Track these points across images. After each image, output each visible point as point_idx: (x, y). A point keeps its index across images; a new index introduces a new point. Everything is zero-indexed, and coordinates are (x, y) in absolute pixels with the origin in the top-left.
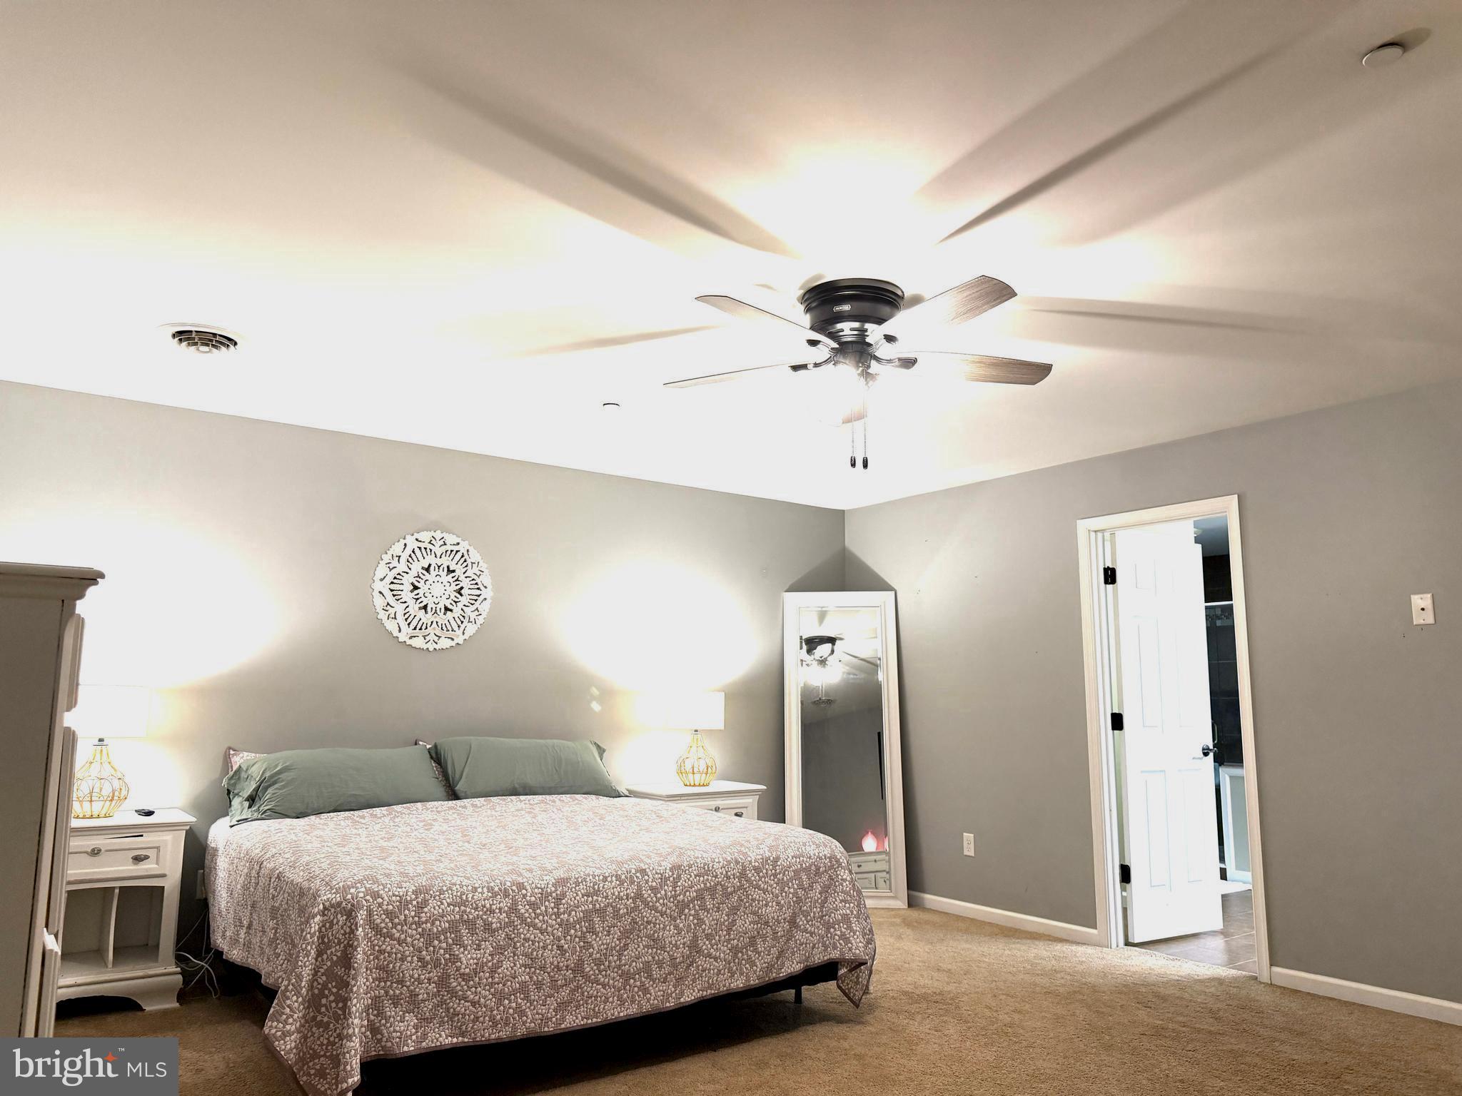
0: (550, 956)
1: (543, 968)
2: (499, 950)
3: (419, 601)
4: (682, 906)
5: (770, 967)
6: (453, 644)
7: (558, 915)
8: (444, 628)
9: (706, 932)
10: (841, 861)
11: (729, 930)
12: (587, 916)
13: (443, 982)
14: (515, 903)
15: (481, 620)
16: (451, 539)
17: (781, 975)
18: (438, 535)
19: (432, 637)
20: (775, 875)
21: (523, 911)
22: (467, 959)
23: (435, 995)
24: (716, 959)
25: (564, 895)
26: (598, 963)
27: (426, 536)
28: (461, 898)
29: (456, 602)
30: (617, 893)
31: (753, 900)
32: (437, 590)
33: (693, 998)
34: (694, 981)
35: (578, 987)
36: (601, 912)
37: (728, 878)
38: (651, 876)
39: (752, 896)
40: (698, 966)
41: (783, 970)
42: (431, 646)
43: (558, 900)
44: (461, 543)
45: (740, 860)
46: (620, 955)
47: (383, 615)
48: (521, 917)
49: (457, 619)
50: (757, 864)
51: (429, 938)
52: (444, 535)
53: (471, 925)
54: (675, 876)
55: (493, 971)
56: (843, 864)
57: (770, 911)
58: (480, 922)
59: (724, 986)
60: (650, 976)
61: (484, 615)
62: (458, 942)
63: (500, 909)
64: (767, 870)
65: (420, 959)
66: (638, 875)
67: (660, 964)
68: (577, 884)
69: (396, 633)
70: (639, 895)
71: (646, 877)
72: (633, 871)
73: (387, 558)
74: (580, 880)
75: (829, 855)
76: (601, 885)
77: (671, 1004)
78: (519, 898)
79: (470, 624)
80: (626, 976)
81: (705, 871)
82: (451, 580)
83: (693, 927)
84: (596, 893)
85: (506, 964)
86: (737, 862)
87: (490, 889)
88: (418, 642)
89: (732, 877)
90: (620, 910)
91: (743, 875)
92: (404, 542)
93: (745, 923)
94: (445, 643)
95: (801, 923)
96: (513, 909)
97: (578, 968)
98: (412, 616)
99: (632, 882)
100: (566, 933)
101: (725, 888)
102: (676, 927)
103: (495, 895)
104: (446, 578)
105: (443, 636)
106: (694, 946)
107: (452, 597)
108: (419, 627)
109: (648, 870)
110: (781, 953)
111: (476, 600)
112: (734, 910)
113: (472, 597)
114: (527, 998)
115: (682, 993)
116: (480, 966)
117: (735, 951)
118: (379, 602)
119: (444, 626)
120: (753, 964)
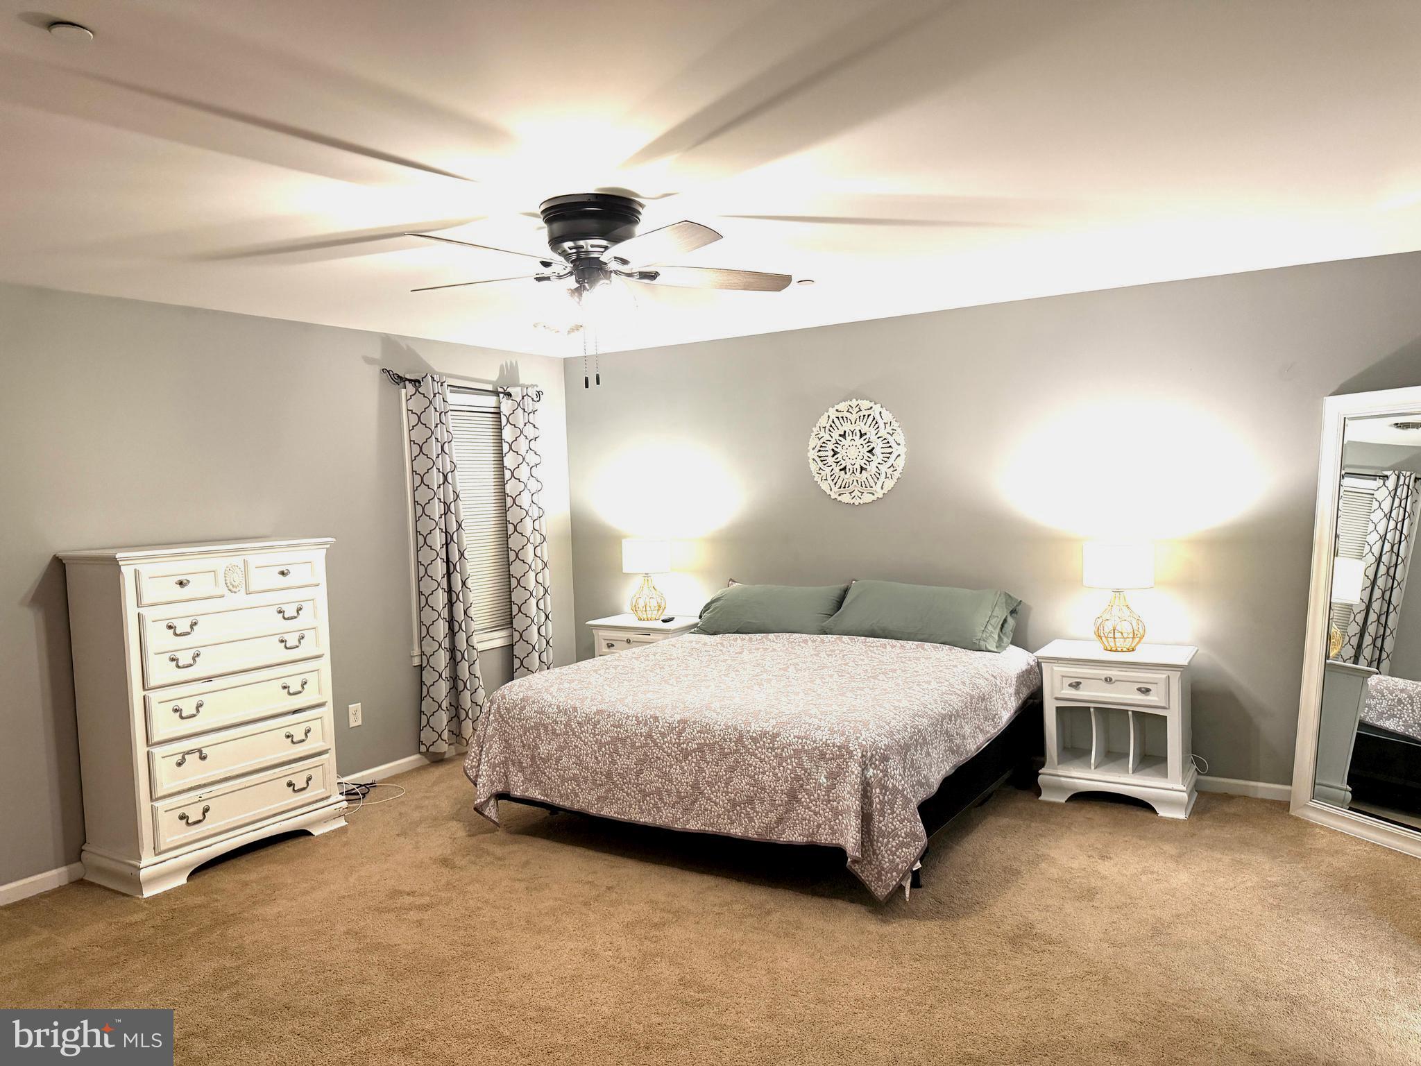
0: (590, 761)
1: (587, 768)
2: (560, 749)
3: (839, 464)
4: (687, 754)
5: (769, 829)
6: (874, 498)
7: (595, 735)
8: (864, 485)
9: (706, 779)
10: (855, 753)
11: (727, 784)
12: (614, 740)
13: (533, 758)
14: (570, 720)
15: (897, 474)
16: (865, 404)
17: (782, 839)
18: (854, 403)
19: (856, 493)
20: (773, 749)
21: (574, 726)
22: (544, 749)
23: (531, 766)
24: (716, 804)
25: (599, 722)
26: (623, 777)
27: (843, 406)
28: (542, 709)
29: (869, 462)
30: (634, 730)
31: (750, 765)
32: (853, 452)
33: (697, 828)
34: (698, 815)
35: (609, 790)
36: (623, 741)
37: (725, 740)
38: (661, 723)
39: (749, 761)
40: (701, 805)
41: (783, 836)
42: (857, 502)
43: (595, 725)
44: (874, 406)
45: (739, 727)
46: (637, 777)
47: (817, 478)
48: (572, 730)
49: (873, 476)
50: (754, 735)
51: (526, 730)
52: (859, 402)
53: (545, 727)
54: (680, 728)
55: (558, 761)
56: (856, 757)
57: (767, 779)
58: (550, 727)
59: (725, 829)
60: (661, 799)
61: (900, 469)
62: (538, 736)
63: (561, 722)
64: (764, 742)
65: (522, 742)
66: (651, 720)
67: (669, 793)
68: (609, 716)
69: (828, 492)
70: (649, 736)
71: (657, 723)
72: (649, 716)
73: (815, 430)
74: (611, 714)
75: (838, 744)
76: (624, 721)
77: (678, 826)
78: (572, 717)
79: (887, 479)
80: (645, 795)
81: (706, 730)
82: (864, 443)
83: (694, 772)
84: (620, 726)
85: (564, 759)
86: (735, 729)
87: (558, 707)
88: (846, 499)
89: (728, 740)
90: (636, 743)
91: (740, 740)
92: (828, 414)
93: (741, 782)
94: (868, 498)
95: (803, 800)
96: (568, 724)
97: (609, 775)
98: (837, 478)
99: (646, 725)
100: (600, 750)
101: (722, 748)
102: (682, 768)
103: (560, 712)
104: (859, 441)
105: (865, 492)
106: (695, 785)
107: (866, 458)
108: (843, 486)
109: (660, 718)
110: (780, 821)
111: (888, 458)
112: (732, 769)
113: (885, 455)
114: (578, 785)
115: (688, 821)
116: (550, 757)
117: (734, 803)
118: (813, 467)
119: (863, 483)
120: (751, 820)
